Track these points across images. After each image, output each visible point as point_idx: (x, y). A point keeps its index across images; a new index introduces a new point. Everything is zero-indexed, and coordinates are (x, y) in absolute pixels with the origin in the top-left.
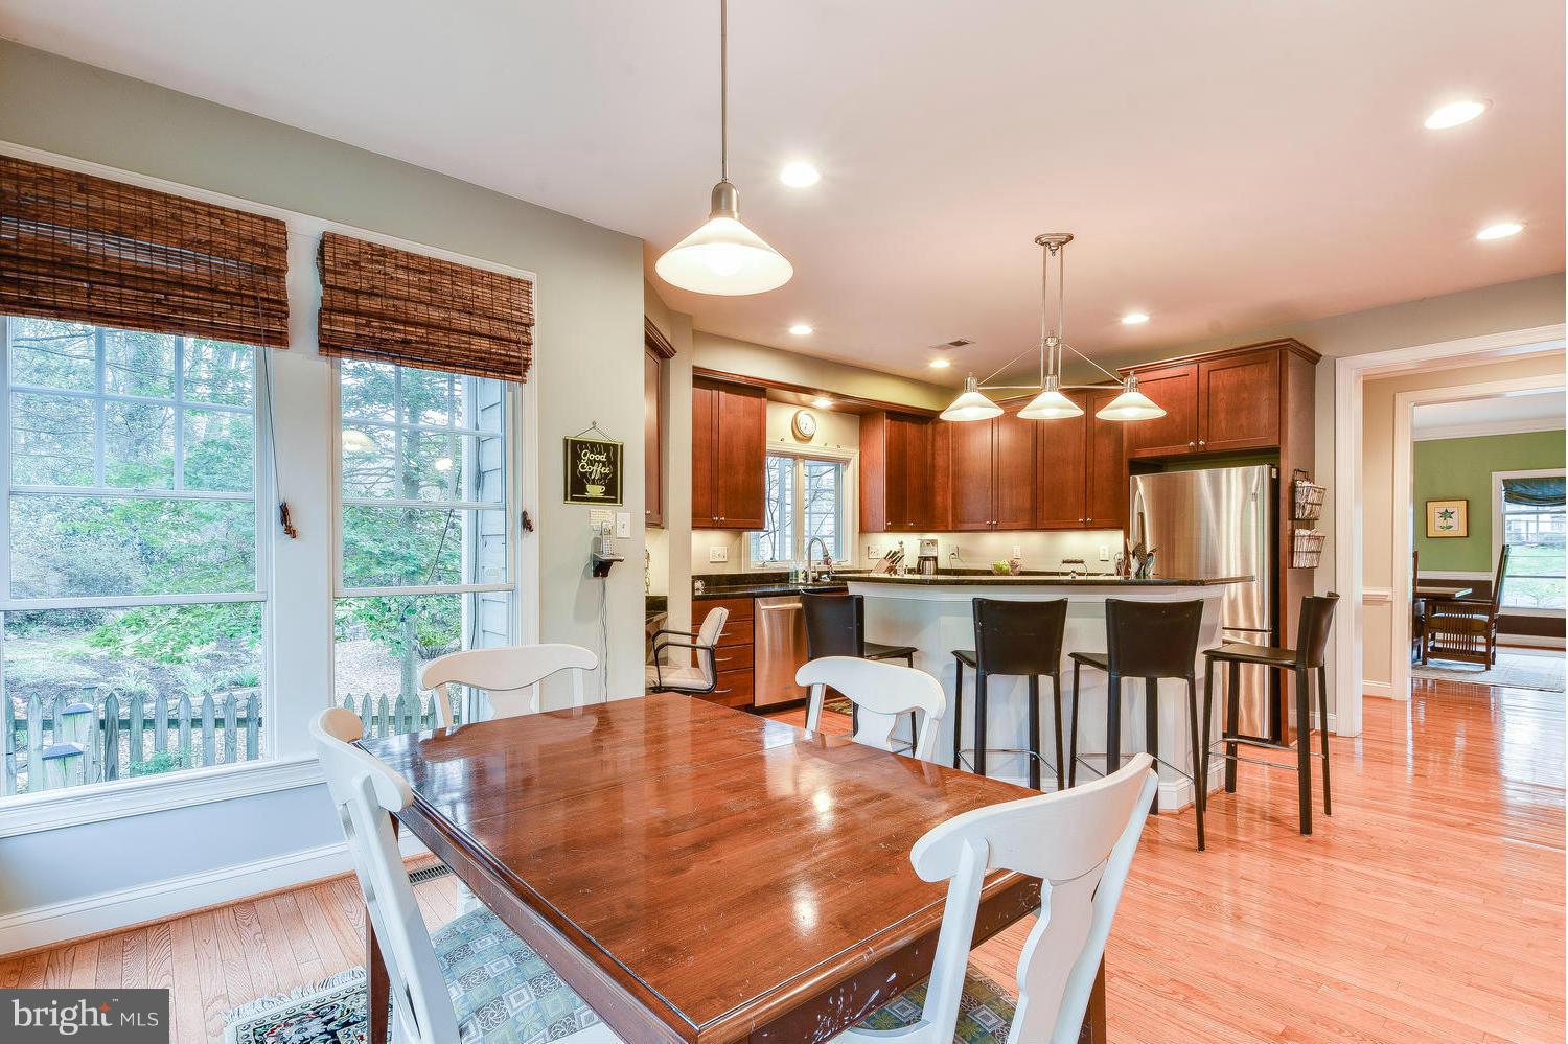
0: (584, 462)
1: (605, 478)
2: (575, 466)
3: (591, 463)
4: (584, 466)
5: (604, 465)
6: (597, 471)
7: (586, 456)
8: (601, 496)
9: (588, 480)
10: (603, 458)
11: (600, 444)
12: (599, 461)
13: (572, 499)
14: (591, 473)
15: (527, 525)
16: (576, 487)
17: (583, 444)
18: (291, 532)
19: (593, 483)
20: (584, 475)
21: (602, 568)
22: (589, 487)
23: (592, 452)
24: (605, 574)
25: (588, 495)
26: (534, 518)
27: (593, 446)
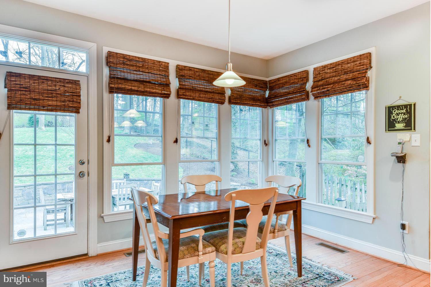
0: (394, 115)
1: (405, 120)
2: (389, 117)
3: (398, 114)
4: (394, 116)
5: (404, 114)
6: (400, 117)
7: (395, 112)
8: (403, 128)
9: (396, 122)
10: (404, 111)
11: (402, 106)
12: (402, 113)
13: (389, 130)
14: (397, 119)
15: (368, 142)
16: (391, 125)
17: (393, 107)
18: (309, 146)
19: (399, 123)
20: (394, 120)
21: (401, 159)
22: (397, 125)
23: (398, 110)
24: (404, 162)
25: (396, 128)
26: (372, 140)
27: (399, 107)
